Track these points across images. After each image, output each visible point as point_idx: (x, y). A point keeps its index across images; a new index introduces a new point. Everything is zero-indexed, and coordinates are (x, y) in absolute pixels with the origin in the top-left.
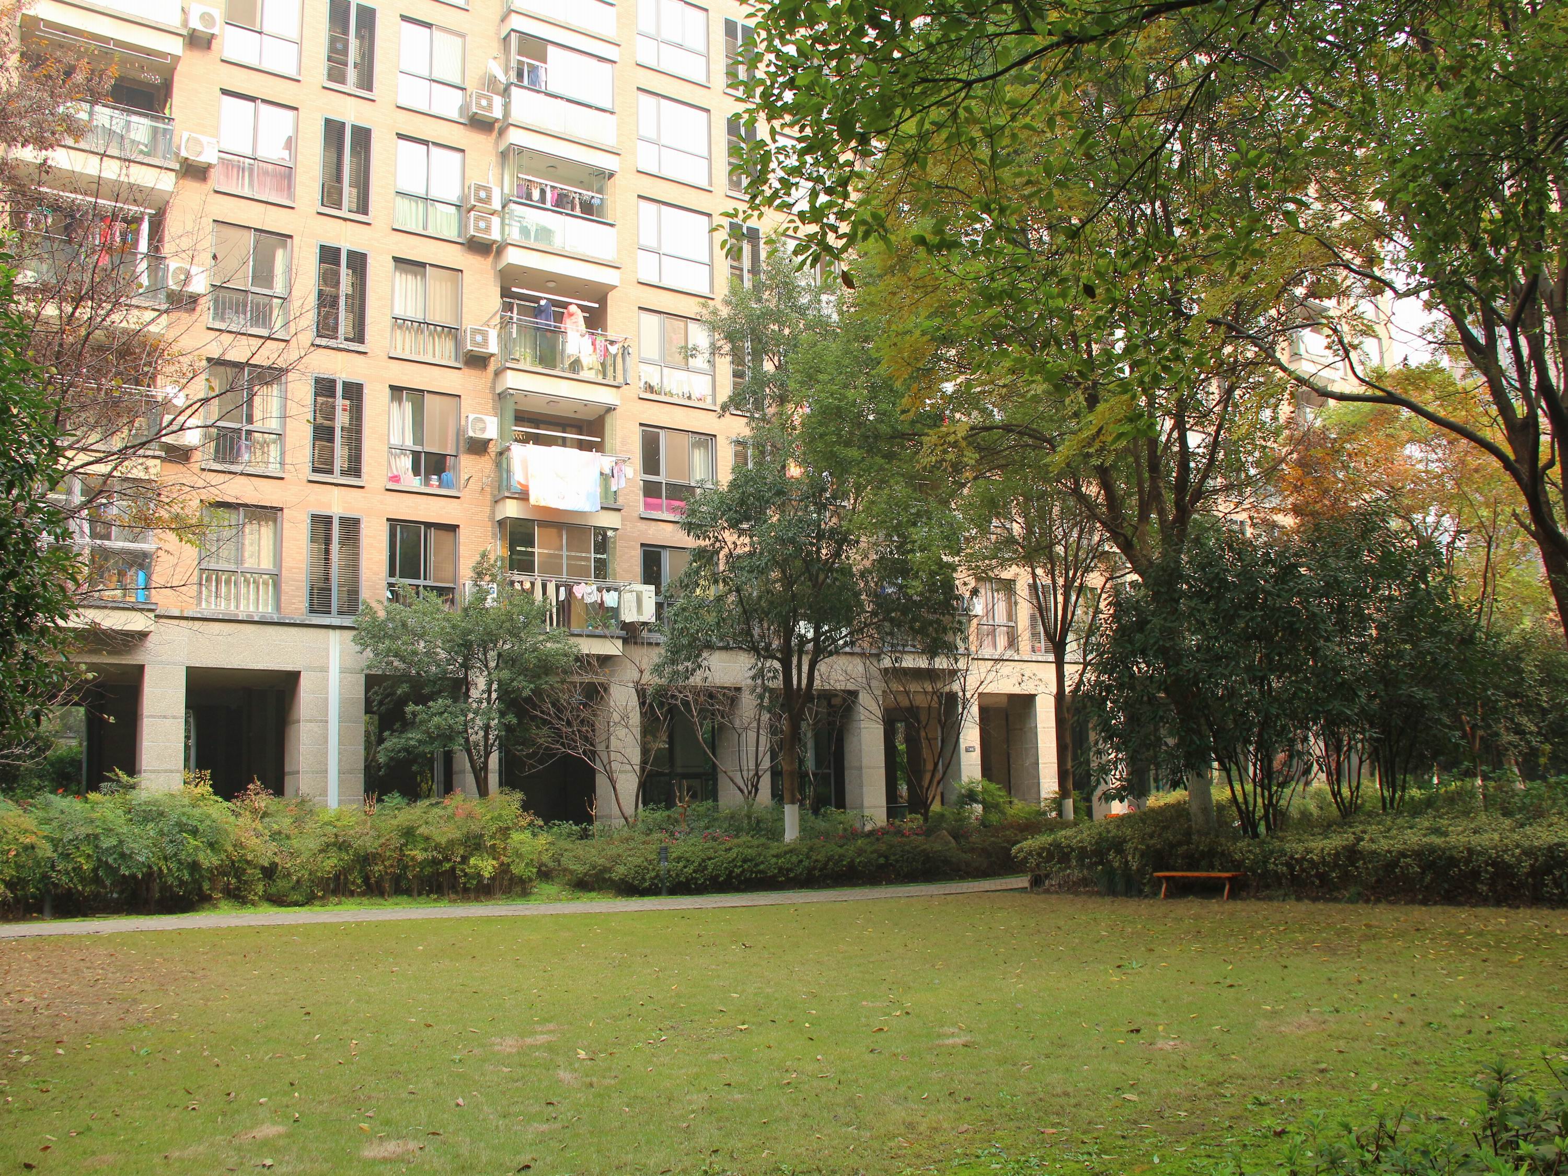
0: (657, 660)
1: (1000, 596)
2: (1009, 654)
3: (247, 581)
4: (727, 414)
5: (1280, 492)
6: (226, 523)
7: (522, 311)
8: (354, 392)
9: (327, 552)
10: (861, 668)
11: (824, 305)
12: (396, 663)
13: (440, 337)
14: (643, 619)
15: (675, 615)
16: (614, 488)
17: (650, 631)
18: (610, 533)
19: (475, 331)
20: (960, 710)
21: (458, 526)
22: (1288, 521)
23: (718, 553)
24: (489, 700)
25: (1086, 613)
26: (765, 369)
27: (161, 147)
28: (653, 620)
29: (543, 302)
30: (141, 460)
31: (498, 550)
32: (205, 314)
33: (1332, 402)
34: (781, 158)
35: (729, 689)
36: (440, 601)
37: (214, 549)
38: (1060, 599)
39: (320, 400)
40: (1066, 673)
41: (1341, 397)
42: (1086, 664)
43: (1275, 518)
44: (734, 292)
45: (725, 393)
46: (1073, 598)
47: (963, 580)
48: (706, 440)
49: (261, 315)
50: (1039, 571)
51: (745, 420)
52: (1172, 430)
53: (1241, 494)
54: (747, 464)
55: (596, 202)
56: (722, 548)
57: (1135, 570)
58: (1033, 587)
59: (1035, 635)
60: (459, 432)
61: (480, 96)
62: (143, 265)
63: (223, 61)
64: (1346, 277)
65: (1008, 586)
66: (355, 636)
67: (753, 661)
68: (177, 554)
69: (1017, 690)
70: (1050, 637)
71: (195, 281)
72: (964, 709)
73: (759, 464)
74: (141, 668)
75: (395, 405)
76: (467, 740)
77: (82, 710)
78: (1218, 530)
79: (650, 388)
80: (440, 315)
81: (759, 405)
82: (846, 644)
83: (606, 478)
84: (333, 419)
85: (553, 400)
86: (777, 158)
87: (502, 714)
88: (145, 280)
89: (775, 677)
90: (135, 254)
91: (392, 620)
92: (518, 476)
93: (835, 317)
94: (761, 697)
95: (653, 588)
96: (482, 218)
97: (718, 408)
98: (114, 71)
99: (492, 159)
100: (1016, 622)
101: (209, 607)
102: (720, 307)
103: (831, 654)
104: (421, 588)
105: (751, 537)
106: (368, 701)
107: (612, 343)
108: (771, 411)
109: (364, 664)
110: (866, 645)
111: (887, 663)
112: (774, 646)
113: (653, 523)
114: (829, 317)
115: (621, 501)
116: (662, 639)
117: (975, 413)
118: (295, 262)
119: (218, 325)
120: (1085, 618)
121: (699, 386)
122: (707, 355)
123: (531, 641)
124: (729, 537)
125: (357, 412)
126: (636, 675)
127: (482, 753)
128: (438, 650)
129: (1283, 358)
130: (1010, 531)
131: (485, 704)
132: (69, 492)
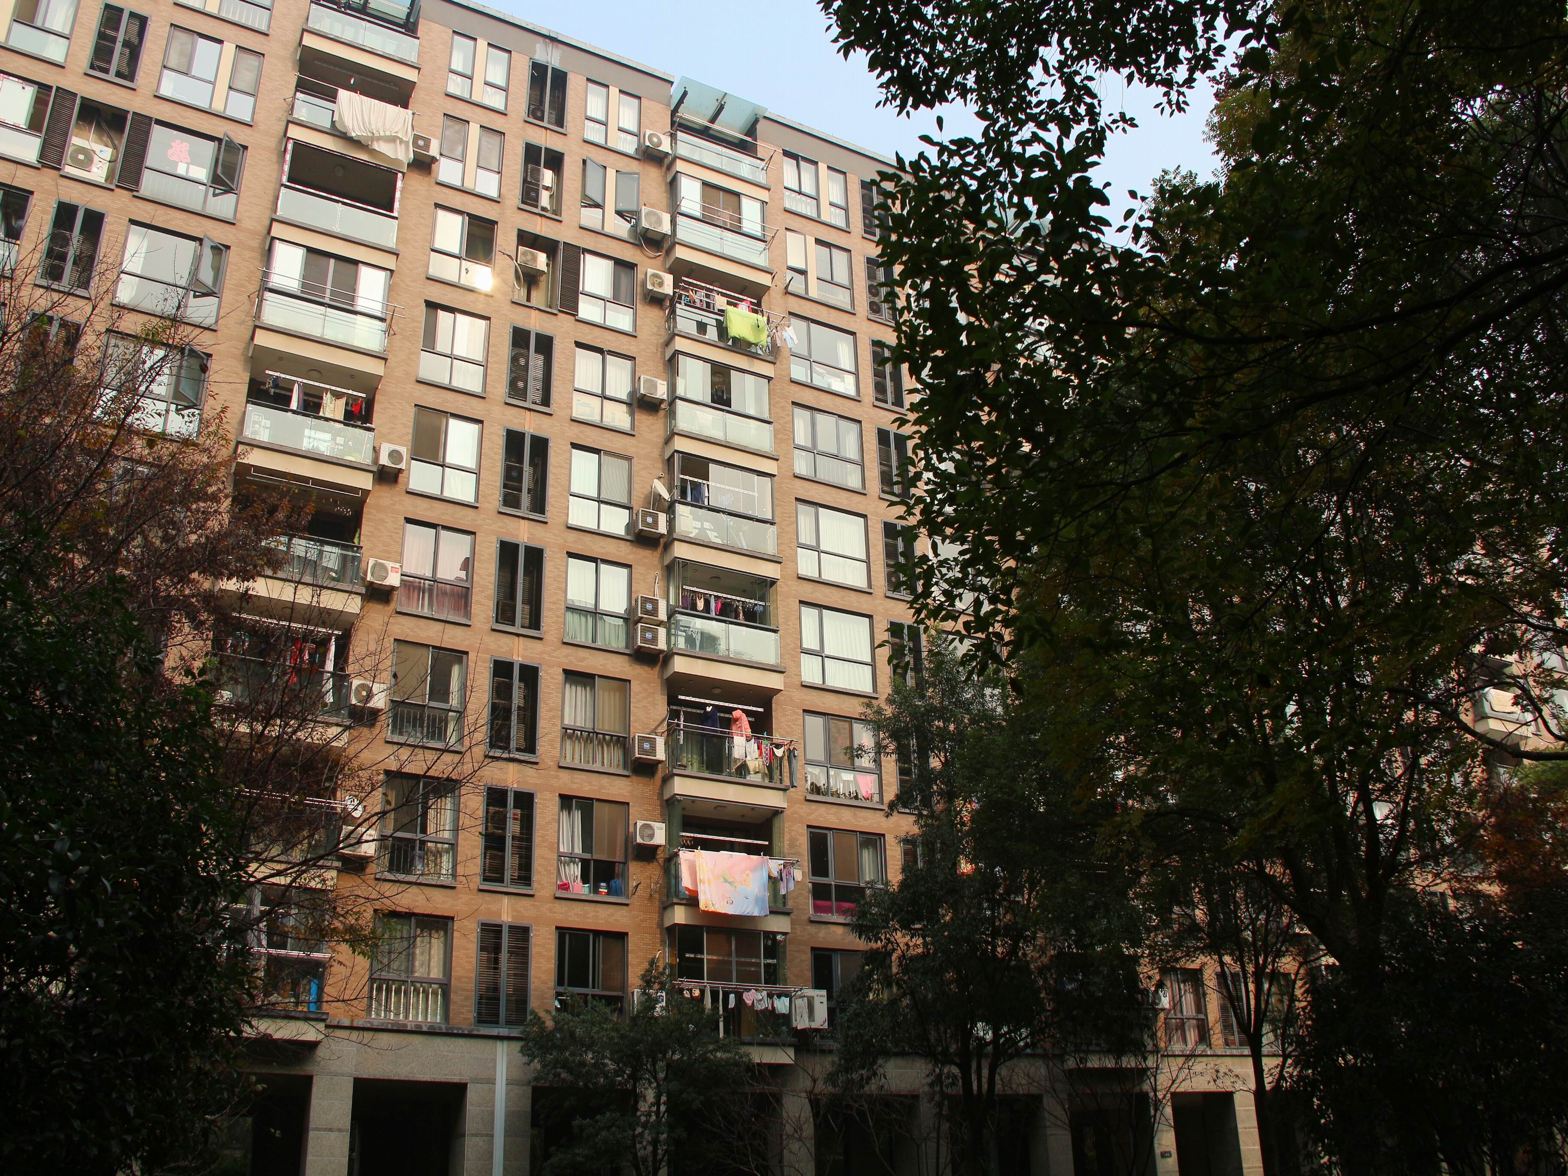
0: (830, 1068)
1: (1186, 988)
2: (1200, 1049)
3: (417, 991)
4: (895, 813)
5: (1482, 859)
6: (399, 935)
7: (689, 718)
8: (525, 801)
9: (496, 961)
10: (1043, 1070)
11: (988, 698)
12: (563, 1075)
13: (608, 745)
14: (815, 1025)
15: (849, 1021)
16: (783, 892)
17: (822, 1037)
18: (779, 937)
19: (642, 739)
20: (1152, 1112)
21: (627, 934)
22: (1493, 889)
23: (890, 954)
24: (658, 1112)
25: (1281, 1001)
26: (932, 765)
27: (349, 573)
28: (826, 1026)
29: (709, 709)
30: (319, 872)
31: (664, 956)
32: (384, 729)
33: (1526, 762)
34: (944, 570)
35: (905, 1096)
36: (608, 1010)
37: (386, 961)
38: (1251, 987)
39: (492, 809)
40: (1266, 1068)
41: (1536, 756)
42: (1285, 1057)
43: (1480, 887)
44: (897, 690)
45: (891, 792)
46: (1266, 986)
47: (1147, 972)
48: (873, 840)
49: (437, 728)
50: (1227, 959)
51: (913, 818)
52: (1356, 803)
53: (1437, 864)
54: (916, 862)
55: (759, 609)
56: (894, 950)
57: (1331, 952)
58: (1221, 976)
59: (1227, 1027)
60: (629, 838)
61: (646, 514)
62: (330, 684)
63: (408, 493)
64: (1526, 631)
65: (1194, 978)
66: (522, 1047)
67: (930, 1066)
68: (350, 964)
69: (1212, 1088)
70: (1244, 1027)
71: (376, 698)
72: (1156, 1111)
73: (930, 862)
74: (309, 1080)
75: (565, 813)
76: (635, 1155)
77: (249, 1120)
78: (1418, 905)
79: (816, 789)
80: (609, 725)
81: (926, 802)
82: (1027, 1045)
83: (774, 881)
84: (504, 829)
85: (721, 805)
86: (940, 572)
87: (671, 1127)
88: (329, 698)
89: (953, 1084)
90: (322, 673)
91: (560, 1030)
92: (686, 882)
93: (1000, 710)
94: (940, 1105)
95: (824, 992)
96: (650, 629)
97: (885, 807)
98: (310, 508)
99: (657, 573)
100: (1206, 1015)
101: (378, 1017)
102: (884, 706)
103: (1011, 1057)
104: (589, 998)
105: (924, 938)
106: (535, 1115)
107: (778, 746)
108: (939, 807)
109: (531, 1076)
110: (1048, 1046)
111: (1071, 1063)
112: (952, 1050)
113: (824, 926)
114: (994, 710)
115: (790, 904)
116: (835, 1046)
117: (1148, 799)
118: (470, 676)
119: (397, 738)
120: (1280, 1006)
121: (866, 785)
122: (872, 755)
123: (700, 1051)
124: (901, 938)
125: (527, 822)
126: (808, 1084)
127: (650, 1169)
128: (607, 1061)
129: (1467, 718)
130: (1192, 918)
131: (654, 1118)
132: (250, 902)
